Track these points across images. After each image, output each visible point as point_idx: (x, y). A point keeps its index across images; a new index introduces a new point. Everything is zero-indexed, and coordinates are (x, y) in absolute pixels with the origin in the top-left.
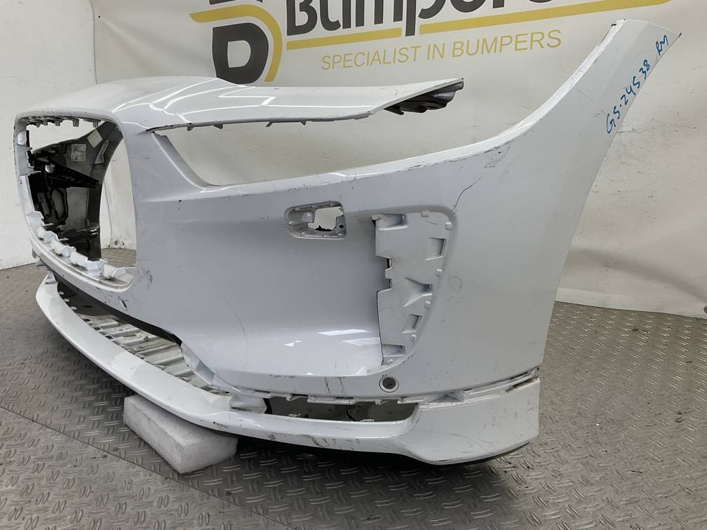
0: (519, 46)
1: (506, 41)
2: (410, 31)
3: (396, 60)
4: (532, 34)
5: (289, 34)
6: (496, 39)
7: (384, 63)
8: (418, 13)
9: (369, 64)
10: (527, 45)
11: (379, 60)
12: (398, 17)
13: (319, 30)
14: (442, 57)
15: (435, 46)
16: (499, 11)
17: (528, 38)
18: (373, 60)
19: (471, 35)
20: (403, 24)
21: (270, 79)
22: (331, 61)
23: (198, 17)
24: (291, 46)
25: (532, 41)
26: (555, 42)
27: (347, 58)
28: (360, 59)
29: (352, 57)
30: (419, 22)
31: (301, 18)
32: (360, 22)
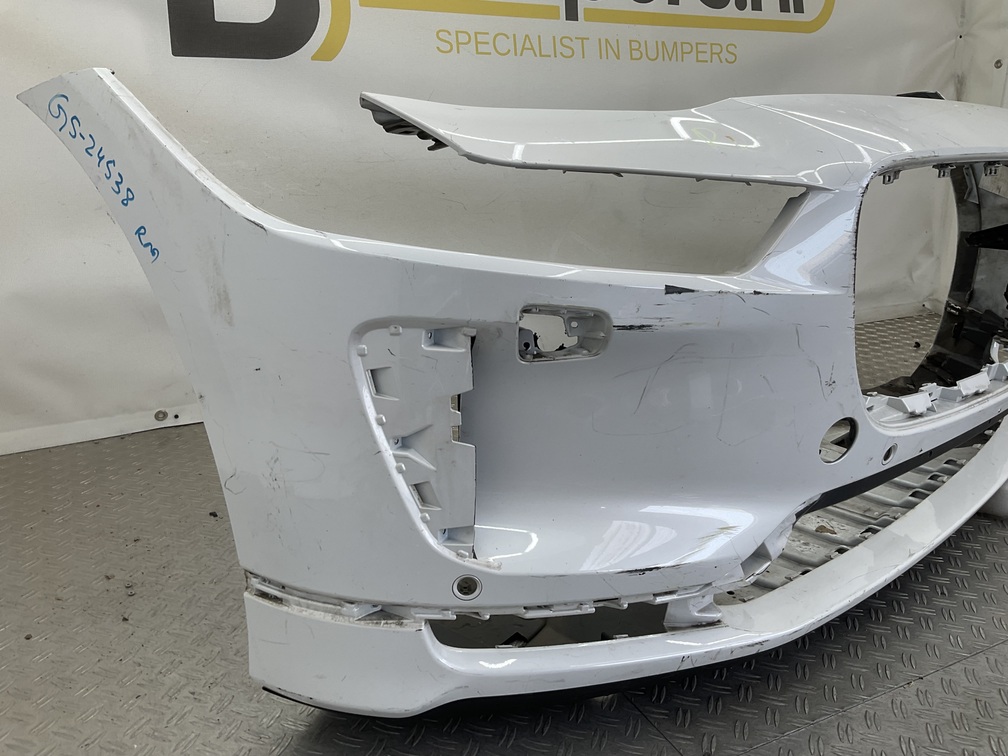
1: (689, 48)
2: (572, 12)
3: (558, 54)
7: (541, 55)
10: (707, 57)
14: (618, 58)
15: (607, 40)
16: (674, 9)
17: (707, 48)
21: (327, 57)
22: (452, 39)
25: (712, 54)
26: (731, 58)
27: (480, 38)
28: (503, 44)
29: (489, 39)
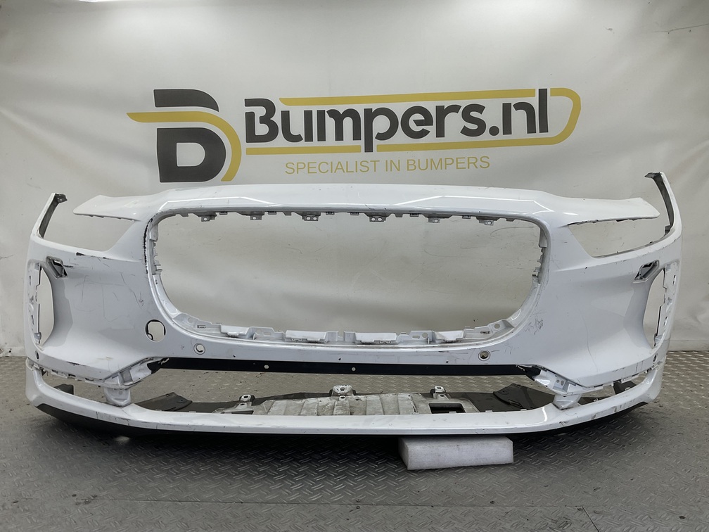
0: (460, 166)
1: (450, 161)
2: (369, 148)
4: (469, 158)
5: (248, 141)
6: (441, 159)
7: (347, 171)
8: (374, 135)
9: (333, 172)
11: (342, 169)
12: (356, 136)
13: (280, 140)
15: (391, 161)
16: (441, 140)
18: (337, 169)
19: (421, 155)
20: (362, 143)
21: (229, 179)
23: (136, 116)
24: (249, 152)
28: (324, 167)
30: (376, 142)
31: (261, 129)
32: (322, 137)
